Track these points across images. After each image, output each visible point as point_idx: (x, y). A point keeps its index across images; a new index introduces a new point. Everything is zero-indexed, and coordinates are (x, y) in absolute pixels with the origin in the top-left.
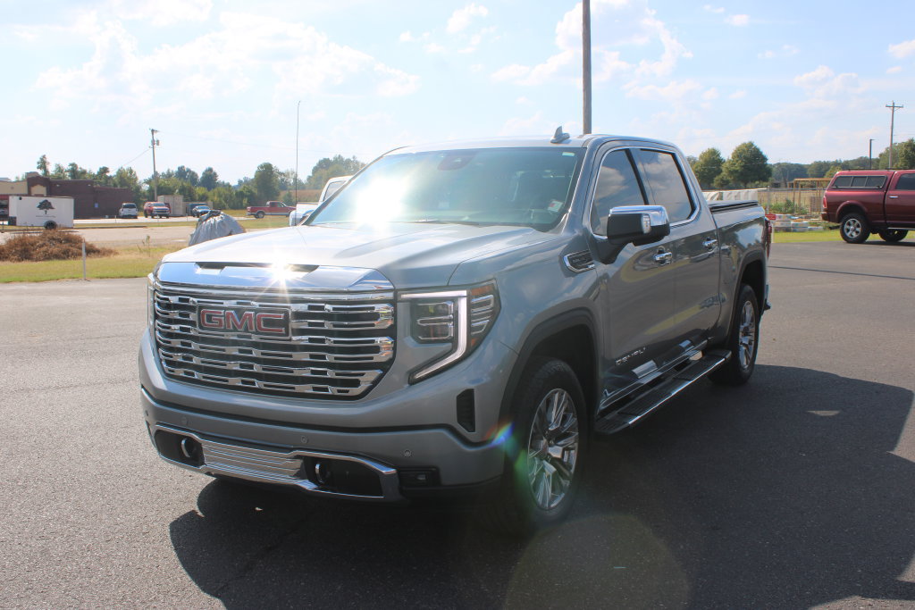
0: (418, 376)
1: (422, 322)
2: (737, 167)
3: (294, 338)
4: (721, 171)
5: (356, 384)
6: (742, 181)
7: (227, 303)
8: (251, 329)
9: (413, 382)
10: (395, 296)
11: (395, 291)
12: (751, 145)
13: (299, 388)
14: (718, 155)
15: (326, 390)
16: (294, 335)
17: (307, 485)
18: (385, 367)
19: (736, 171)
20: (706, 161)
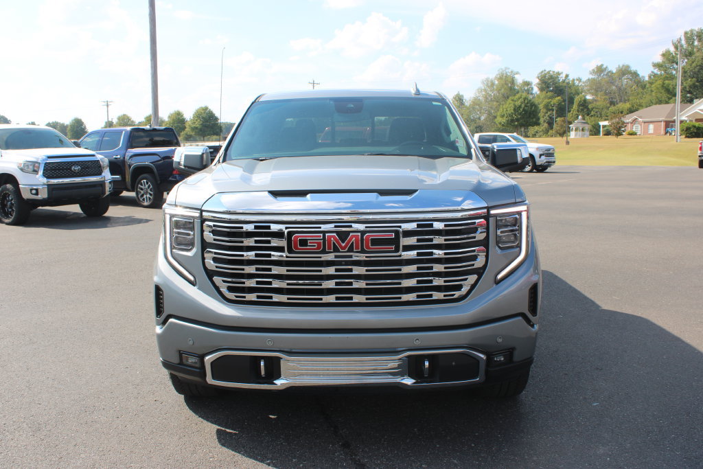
0: (500, 276)
1: (502, 232)
2: (198, 125)
3: (403, 253)
4: (185, 128)
5: (459, 288)
6: (201, 135)
7: (324, 227)
8: (357, 248)
9: (498, 282)
10: (488, 212)
11: (489, 208)
12: (206, 108)
13: (405, 297)
14: (182, 116)
15: (431, 296)
16: (404, 250)
17: (409, 381)
18: (480, 272)
19: (197, 128)
20: (173, 120)
